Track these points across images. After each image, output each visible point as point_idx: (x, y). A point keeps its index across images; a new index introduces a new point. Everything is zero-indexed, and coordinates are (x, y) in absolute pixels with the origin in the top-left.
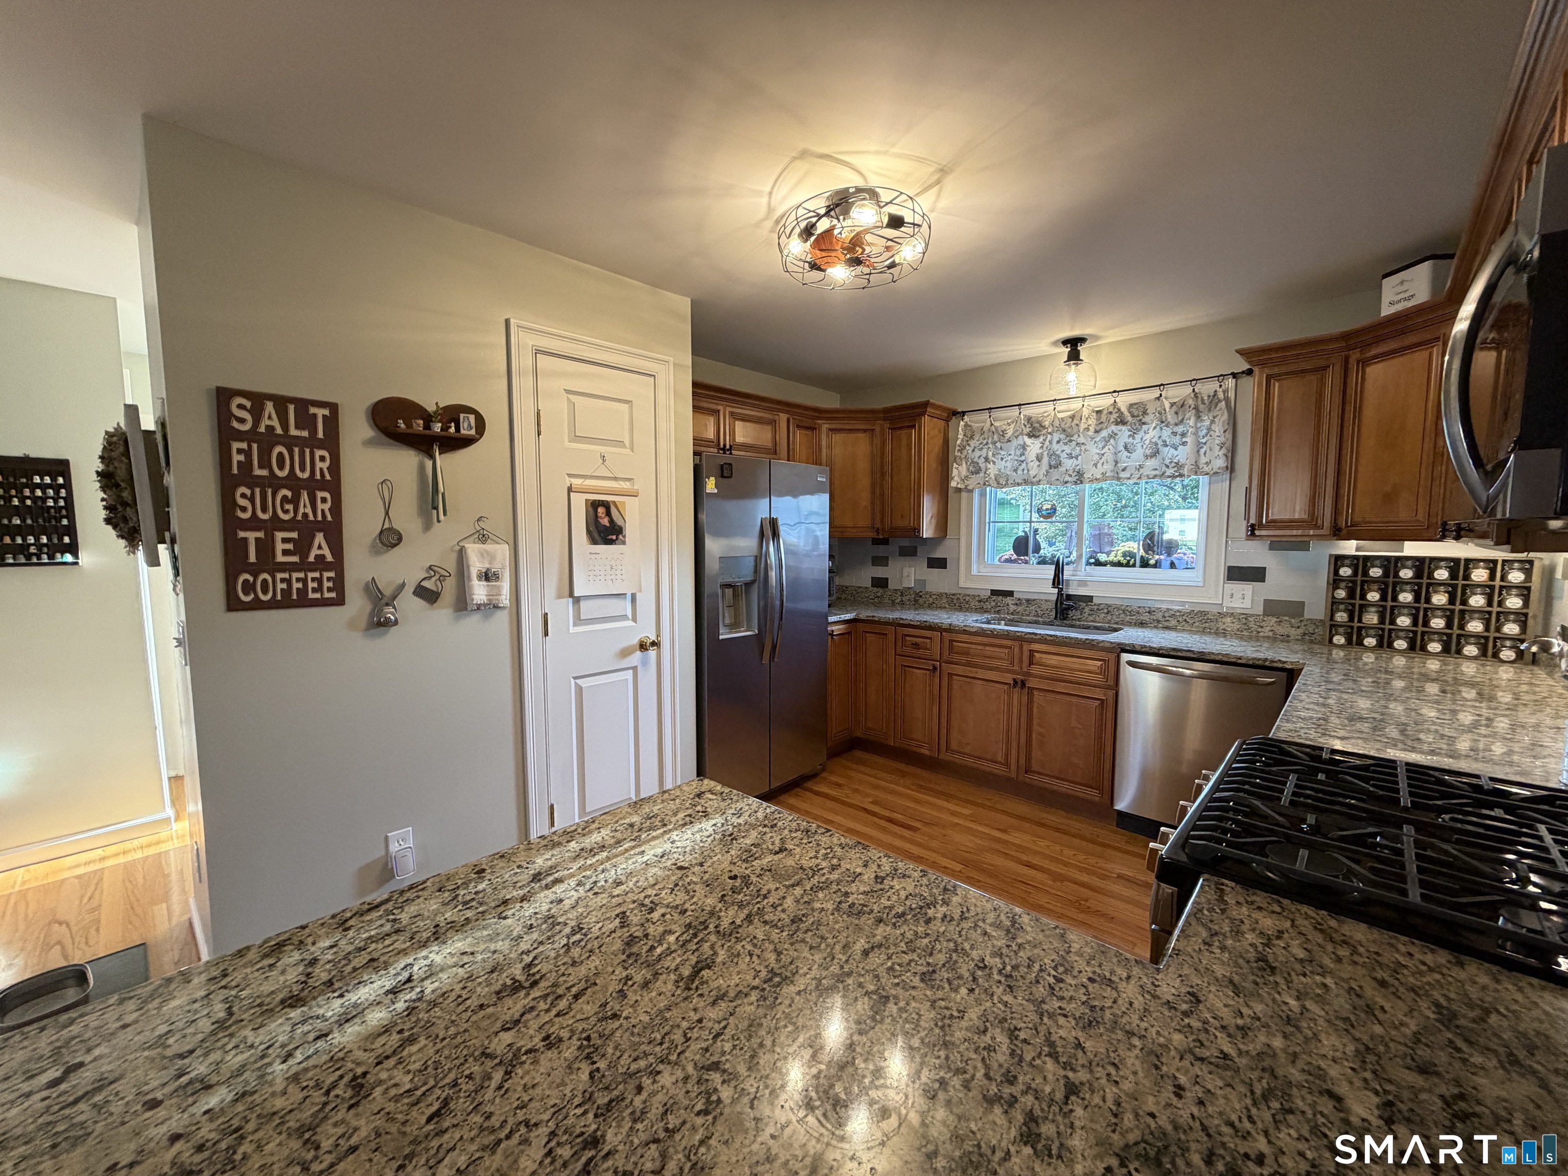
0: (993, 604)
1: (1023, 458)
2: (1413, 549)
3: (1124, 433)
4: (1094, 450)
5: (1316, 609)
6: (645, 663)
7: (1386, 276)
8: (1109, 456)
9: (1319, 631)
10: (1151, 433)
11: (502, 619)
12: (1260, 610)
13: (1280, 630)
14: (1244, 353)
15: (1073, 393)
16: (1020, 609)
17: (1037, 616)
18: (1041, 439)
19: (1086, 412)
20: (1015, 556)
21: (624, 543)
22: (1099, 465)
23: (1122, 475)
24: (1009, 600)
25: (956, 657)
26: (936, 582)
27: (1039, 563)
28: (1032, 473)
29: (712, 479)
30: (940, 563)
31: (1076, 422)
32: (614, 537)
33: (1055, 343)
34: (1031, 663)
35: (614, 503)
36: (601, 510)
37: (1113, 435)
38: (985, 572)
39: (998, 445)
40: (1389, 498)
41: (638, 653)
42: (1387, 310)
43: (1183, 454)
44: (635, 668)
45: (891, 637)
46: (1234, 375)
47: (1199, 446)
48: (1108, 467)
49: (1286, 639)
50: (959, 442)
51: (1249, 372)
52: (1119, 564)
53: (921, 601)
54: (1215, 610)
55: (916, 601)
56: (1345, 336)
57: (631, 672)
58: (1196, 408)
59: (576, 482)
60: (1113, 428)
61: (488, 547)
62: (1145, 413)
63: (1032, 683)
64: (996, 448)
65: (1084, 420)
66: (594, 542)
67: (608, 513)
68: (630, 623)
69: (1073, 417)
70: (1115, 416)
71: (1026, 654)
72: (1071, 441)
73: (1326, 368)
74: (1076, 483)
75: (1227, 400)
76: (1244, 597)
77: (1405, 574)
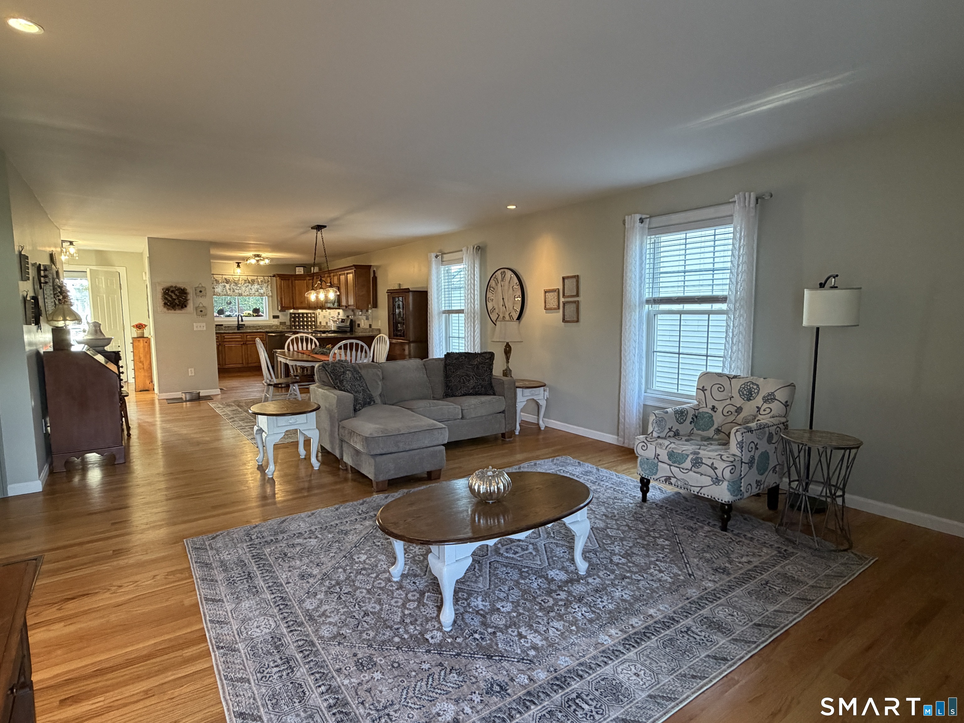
1: (224, 289)
2: (300, 311)
3: (250, 285)
4: (244, 289)
5: (288, 323)
7: (297, 267)
8: (247, 290)
9: (289, 327)
10: (256, 286)
12: (279, 324)
13: (283, 326)
14: (277, 274)
15: (238, 274)
16: (226, 329)
18: (229, 284)
19: (241, 279)
20: (218, 315)
22: (245, 292)
23: (251, 295)
24: (222, 327)
27: (227, 317)
33: (234, 262)
37: (248, 286)
39: (216, 284)
40: (301, 303)
42: (297, 273)
43: (262, 291)
46: (272, 277)
47: (266, 290)
49: (284, 328)
51: (274, 276)
52: (248, 316)
54: (270, 324)
56: (291, 275)
58: (265, 282)
60: (248, 284)
62: (254, 281)
65: (240, 281)
69: (238, 280)
70: (248, 281)
72: (237, 286)
73: (288, 280)
75: (270, 281)
76: (276, 322)
77: (301, 315)
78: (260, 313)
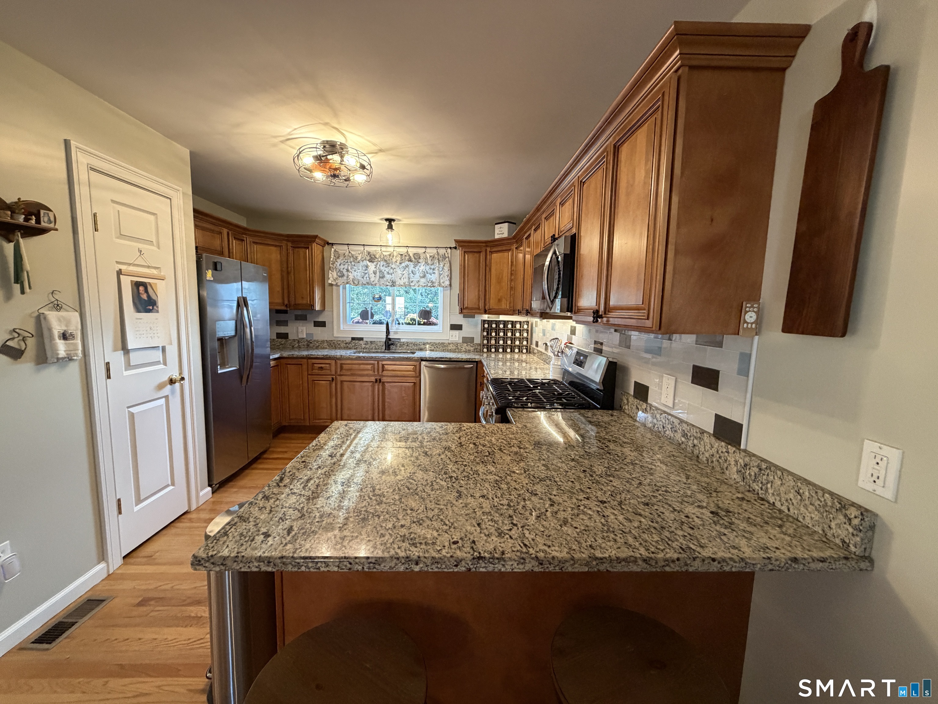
0: (353, 344)
1: (366, 272)
2: (502, 318)
3: (411, 265)
4: (399, 272)
5: (477, 340)
6: (173, 392)
7: (496, 224)
8: (406, 275)
9: (479, 348)
10: (422, 267)
11: (74, 369)
12: (461, 341)
13: (468, 348)
14: (456, 241)
15: (390, 244)
16: (367, 346)
17: (376, 349)
18: (375, 263)
19: (395, 254)
20: (361, 320)
21: (158, 312)
22: (402, 279)
23: (412, 284)
24: (361, 342)
25: (344, 372)
26: (319, 334)
27: (374, 323)
28: (372, 279)
29: (210, 271)
30: (322, 324)
31: (391, 257)
32: (151, 308)
33: (382, 219)
34: (383, 371)
35: (149, 283)
36: (141, 289)
37: (407, 266)
38: (347, 328)
39: (353, 263)
40: (500, 300)
41: (169, 386)
42: (497, 237)
43: (434, 277)
44: (167, 397)
45: (305, 367)
46: (450, 248)
47: (440, 275)
48: (406, 280)
49: (469, 351)
50: (332, 259)
51: (455, 248)
52: (409, 324)
53: (311, 345)
54: (447, 342)
55: (308, 345)
56: (486, 242)
57: (164, 399)
58: (438, 259)
59: (123, 267)
60: (407, 263)
61: (62, 313)
62: (419, 258)
63: (384, 379)
64: (352, 265)
65: (394, 257)
66: (138, 311)
67: (146, 291)
68: (162, 366)
69: (390, 255)
70: (407, 257)
71: (380, 366)
72: (389, 266)
73: (480, 252)
74: (391, 286)
75: (448, 257)
76: (456, 336)
77: (501, 326)
78: (433, 319)
